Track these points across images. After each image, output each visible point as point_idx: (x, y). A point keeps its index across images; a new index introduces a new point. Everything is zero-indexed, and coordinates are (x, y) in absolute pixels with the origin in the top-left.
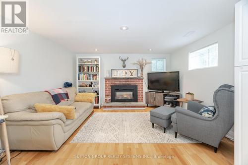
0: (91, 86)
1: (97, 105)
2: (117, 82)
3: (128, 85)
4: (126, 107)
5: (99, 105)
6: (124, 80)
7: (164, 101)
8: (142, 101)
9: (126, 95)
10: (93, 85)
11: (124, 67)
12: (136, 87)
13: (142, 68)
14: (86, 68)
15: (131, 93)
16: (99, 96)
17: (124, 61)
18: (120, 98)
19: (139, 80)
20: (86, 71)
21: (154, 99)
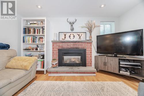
0: (37, 49)
1: (42, 70)
2: (65, 46)
3: (77, 48)
4: (74, 73)
5: (45, 70)
6: (72, 44)
7: (120, 67)
8: (91, 66)
9: (74, 58)
10: (39, 49)
11: (72, 29)
12: (85, 50)
13: (90, 31)
14: (32, 30)
15: (80, 57)
16: (45, 59)
17: (72, 24)
18: (68, 62)
19: (87, 43)
20: (32, 34)
21: (105, 64)
